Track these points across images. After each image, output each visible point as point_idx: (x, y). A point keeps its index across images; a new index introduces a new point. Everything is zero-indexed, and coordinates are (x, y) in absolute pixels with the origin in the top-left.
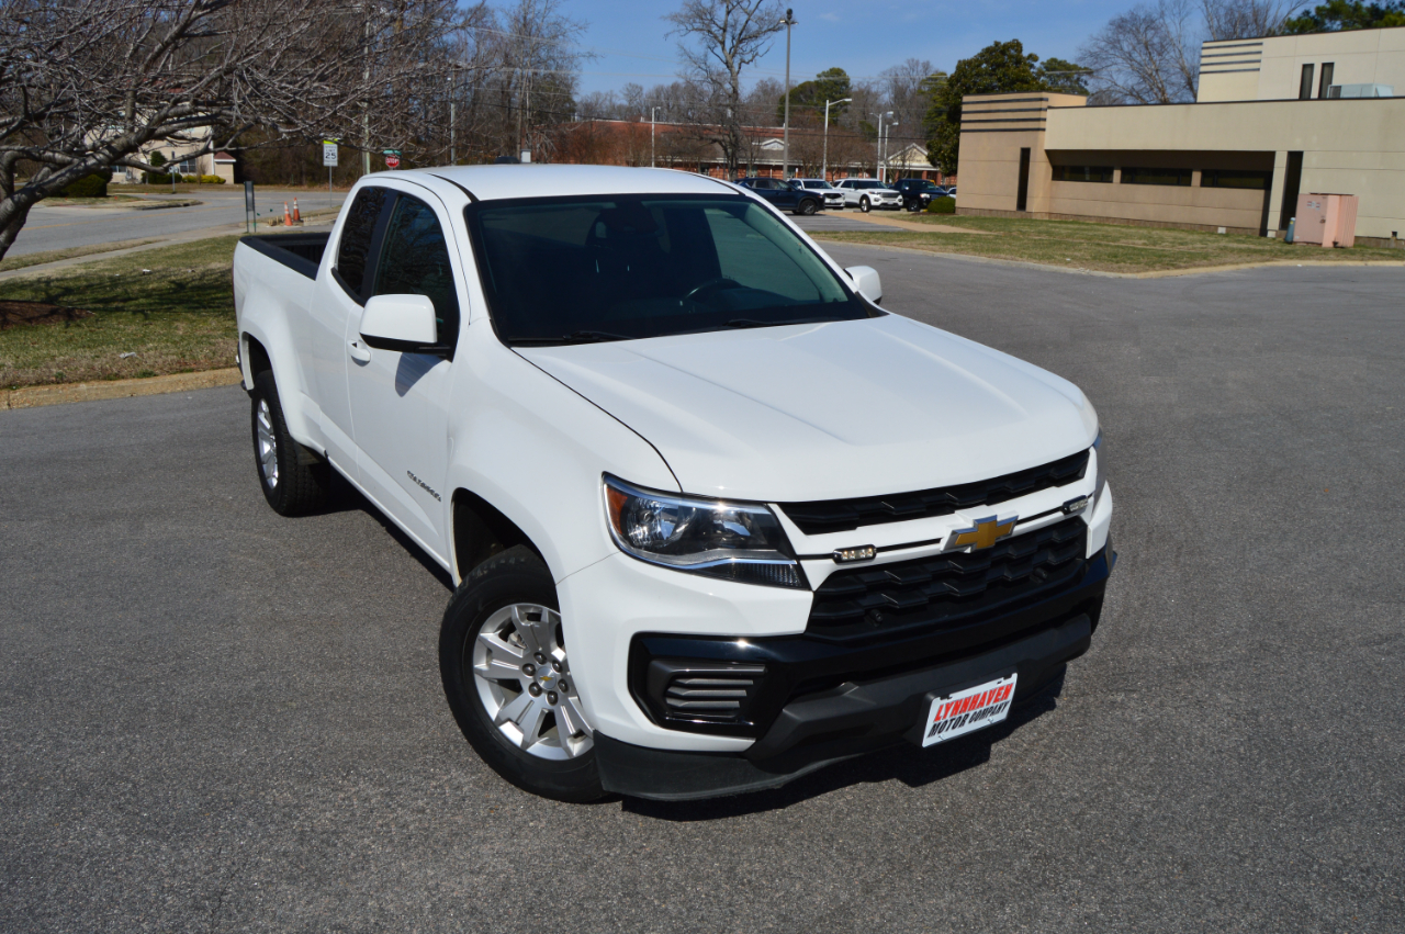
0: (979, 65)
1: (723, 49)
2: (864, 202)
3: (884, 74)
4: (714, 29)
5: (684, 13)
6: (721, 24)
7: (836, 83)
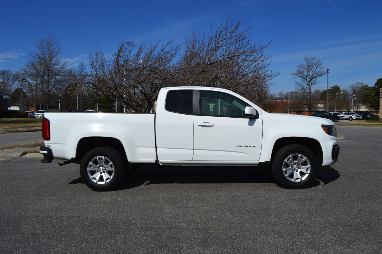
1: (307, 81)
2: (351, 118)
3: (350, 86)
4: (304, 76)
5: (296, 73)
6: (306, 75)
7: (336, 89)
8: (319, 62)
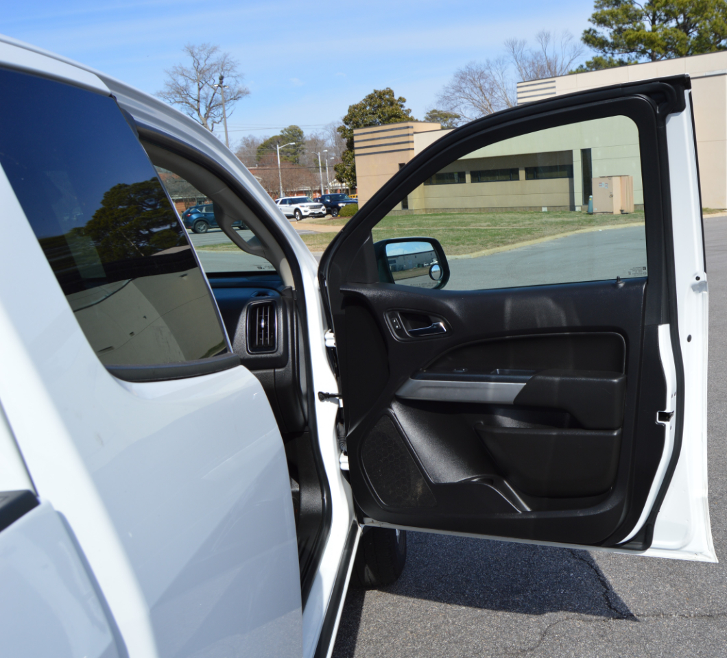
0: (365, 107)
1: (199, 114)
2: (297, 213)
3: (326, 127)
4: (191, 101)
5: (167, 90)
6: (195, 97)
7: (294, 136)
8: (226, 61)
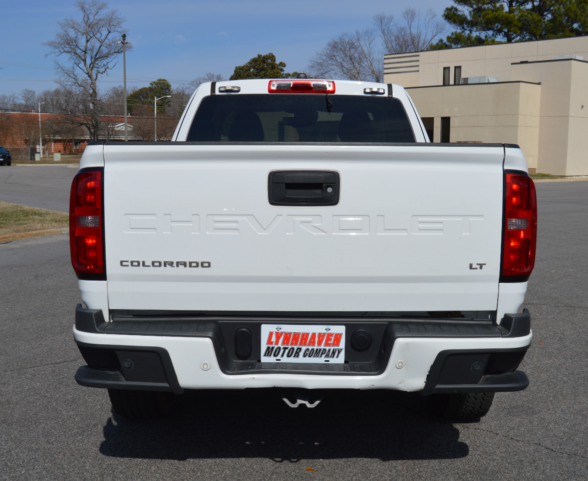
0: (249, 70)
1: (85, 64)
3: (193, 82)
4: (79, 51)
5: (57, 41)
6: (83, 48)
8: (114, 17)
